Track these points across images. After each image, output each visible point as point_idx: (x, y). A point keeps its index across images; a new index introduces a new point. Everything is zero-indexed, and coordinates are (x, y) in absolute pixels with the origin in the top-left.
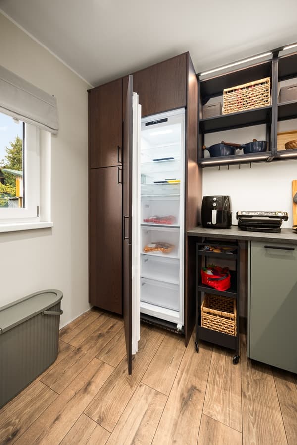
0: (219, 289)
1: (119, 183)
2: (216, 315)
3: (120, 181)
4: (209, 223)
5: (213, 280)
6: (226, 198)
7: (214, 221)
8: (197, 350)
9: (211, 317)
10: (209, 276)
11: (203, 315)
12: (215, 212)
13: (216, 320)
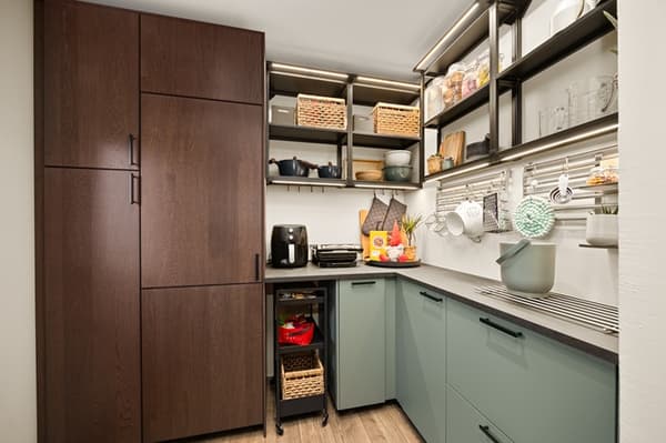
0: (303, 344)
1: (133, 202)
2: (300, 378)
3: (136, 199)
4: (284, 261)
5: (294, 334)
6: (302, 229)
7: (292, 259)
8: (280, 433)
9: (295, 383)
10: (289, 331)
11: (285, 384)
12: (292, 248)
13: (302, 384)
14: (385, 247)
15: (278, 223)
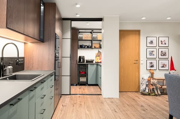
6: (84, 57)
7: (82, 61)
9: (82, 79)
11: (80, 79)
12: (82, 59)
13: (83, 79)
14: (99, 60)
15: (80, 56)
